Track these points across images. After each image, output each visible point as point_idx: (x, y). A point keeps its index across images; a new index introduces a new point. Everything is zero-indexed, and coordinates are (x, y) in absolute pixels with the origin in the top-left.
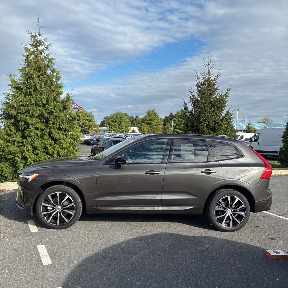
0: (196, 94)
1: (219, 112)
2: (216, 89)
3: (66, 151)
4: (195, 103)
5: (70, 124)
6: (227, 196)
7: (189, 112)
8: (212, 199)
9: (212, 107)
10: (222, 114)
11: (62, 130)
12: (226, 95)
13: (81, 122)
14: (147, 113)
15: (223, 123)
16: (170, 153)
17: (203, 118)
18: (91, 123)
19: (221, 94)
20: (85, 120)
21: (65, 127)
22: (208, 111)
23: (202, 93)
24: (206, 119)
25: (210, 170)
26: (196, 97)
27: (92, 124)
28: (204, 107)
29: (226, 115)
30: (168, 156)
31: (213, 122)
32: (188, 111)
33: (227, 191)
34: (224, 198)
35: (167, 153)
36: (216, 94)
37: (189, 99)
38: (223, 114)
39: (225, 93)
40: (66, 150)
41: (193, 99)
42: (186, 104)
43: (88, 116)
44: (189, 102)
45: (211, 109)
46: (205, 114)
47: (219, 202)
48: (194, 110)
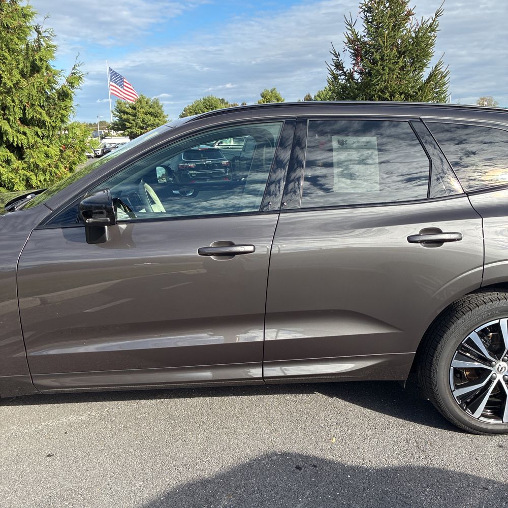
0: (361, 29)
1: (415, 70)
2: (409, 14)
3: (48, 178)
4: (359, 49)
5: (54, 109)
6: (497, 321)
7: (345, 74)
8: (445, 332)
9: (399, 58)
10: (421, 74)
11: (34, 125)
12: (432, 28)
13: (138, 118)
14: (263, 97)
15: (425, 95)
16: (293, 176)
17: (378, 85)
18: (157, 121)
19: (423, 24)
20: (147, 115)
21: (39, 116)
22: (390, 69)
23: (375, 24)
24: (386, 88)
25: (439, 231)
26: (361, 37)
27: (160, 122)
28: (382, 59)
29: (431, 76)
30: (283, 184)
31: (401, 94)
32: (344, 72)
33: (496, 303)
34: (486, 328)
35: (282, 174)
36: (408, 27)
37: (346, 41)
38: (426, 73)
39: (431, 21)
40: (48, 174)
41: (354, 43)
42: (337, 55)
43: (150, 107)
44: (346, 48)
45: (397, 63)
46: (382, 75)
47: (470, 342)
48: (356, 68)
